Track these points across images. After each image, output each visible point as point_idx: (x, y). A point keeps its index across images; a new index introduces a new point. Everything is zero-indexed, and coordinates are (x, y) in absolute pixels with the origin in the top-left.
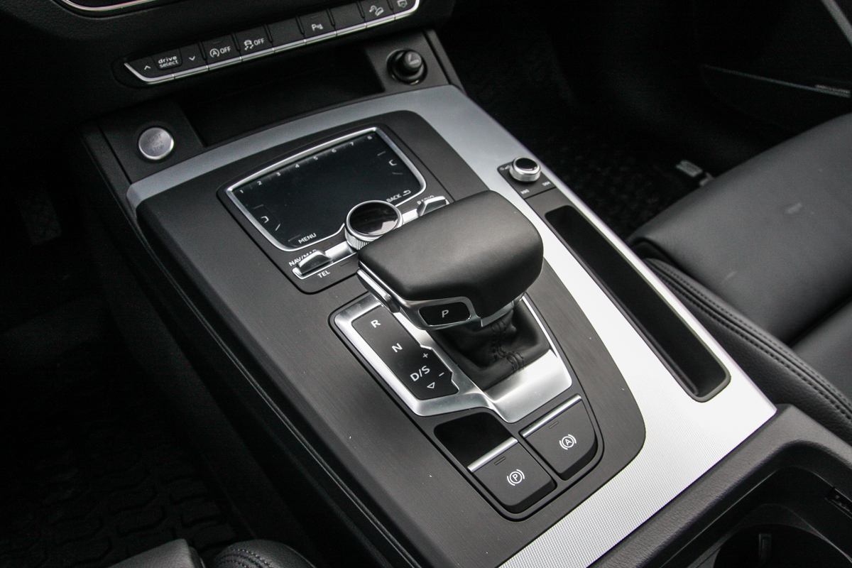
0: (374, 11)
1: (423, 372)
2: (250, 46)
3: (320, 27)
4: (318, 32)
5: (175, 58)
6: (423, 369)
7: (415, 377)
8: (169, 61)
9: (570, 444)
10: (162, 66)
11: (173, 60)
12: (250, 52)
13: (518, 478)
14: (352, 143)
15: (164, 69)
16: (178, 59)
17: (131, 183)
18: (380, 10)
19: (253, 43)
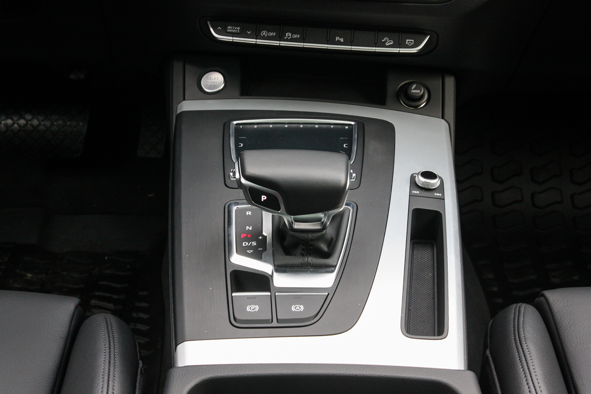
0: (386, 41)
1: (251, 244)
2: (289, 37)
3: (342, 40)
4: (339, 43)
5: (239, 28)
6: (253, 243)
7: (245, 244)
8: (234, 29)
9: (298, 309)
10: (228, 30)
11: (237, 29)
12: (287, 40)
13: (253, 309)
14: (332, 126)
15: (229, 33)
16: (240, 30)
17: (184, 100)
18: (391, 42)
19: (292, 36)
